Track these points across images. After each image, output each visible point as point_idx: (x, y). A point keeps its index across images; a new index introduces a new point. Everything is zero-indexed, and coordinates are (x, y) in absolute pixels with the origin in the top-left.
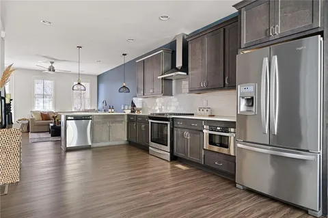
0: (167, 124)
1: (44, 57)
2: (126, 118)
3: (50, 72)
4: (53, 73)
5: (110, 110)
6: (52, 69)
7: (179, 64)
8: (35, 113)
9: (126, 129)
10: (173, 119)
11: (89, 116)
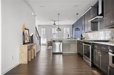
0: (89, 46)
1: (51, 20)
2: (77, 42)
3: (54, 25)
4: (55, 25)
5: (71, 39)
6: (55, 24)
7: (100, 12)
8: (51, 39)
9: (77, 47)
10: (93, 43)
11: (61, 41)
